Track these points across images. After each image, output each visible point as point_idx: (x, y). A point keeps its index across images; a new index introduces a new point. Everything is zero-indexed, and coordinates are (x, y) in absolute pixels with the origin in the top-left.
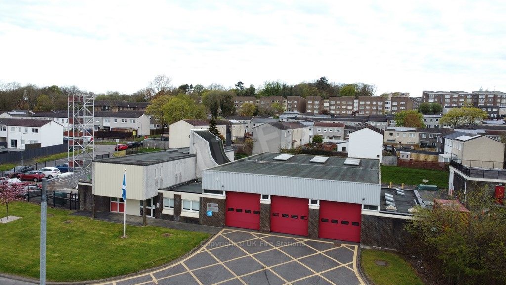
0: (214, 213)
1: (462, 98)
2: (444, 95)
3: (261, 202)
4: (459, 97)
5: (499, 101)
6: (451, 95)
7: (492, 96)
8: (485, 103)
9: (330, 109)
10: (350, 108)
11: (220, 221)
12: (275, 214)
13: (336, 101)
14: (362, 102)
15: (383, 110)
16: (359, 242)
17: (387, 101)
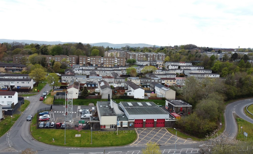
0: (132, 125)
2: (136, 54)
4: (141, 55)
8: (150, 58)
9: (90, 62)
10: (99, 61)
11: (133, 127)
12: (146, 123)
13: (93, 58)
14: (105, 58)
15: (114, 62)
16: (164, 127)
17: (115, 58)
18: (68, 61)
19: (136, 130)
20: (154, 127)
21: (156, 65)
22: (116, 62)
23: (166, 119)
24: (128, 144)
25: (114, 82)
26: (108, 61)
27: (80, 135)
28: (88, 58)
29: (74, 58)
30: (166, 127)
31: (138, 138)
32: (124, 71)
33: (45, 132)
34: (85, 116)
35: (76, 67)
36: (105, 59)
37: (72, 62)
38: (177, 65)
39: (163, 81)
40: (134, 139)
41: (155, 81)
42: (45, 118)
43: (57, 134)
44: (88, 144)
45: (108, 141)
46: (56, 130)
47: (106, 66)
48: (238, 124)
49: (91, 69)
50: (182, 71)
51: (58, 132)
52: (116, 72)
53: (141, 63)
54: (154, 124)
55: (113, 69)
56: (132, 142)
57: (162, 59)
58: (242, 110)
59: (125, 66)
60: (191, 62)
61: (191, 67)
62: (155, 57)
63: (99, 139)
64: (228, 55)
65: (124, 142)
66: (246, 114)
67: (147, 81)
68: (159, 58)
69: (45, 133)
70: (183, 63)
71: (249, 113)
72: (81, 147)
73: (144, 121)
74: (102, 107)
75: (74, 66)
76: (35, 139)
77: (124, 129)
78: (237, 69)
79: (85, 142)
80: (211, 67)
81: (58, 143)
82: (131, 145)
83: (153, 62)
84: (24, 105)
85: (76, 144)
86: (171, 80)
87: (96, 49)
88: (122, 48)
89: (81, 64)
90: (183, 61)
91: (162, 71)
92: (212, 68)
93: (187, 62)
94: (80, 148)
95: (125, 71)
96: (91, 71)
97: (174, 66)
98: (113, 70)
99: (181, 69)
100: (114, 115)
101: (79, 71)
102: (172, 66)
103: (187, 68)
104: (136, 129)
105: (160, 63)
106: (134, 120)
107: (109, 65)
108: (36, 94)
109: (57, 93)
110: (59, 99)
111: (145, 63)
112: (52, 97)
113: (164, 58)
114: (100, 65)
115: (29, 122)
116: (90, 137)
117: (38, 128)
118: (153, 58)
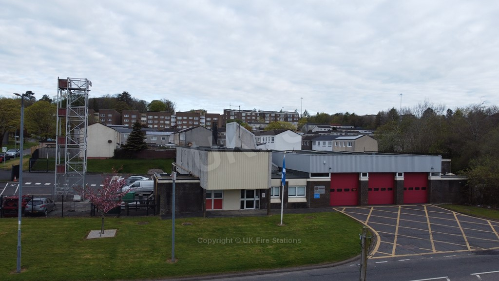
1: (253, 116)
2: (241, 113)
3: (362, 180)
4: (251, 116)
5: (278, 119)
6: (246, 113)
7: (274, 115)
8: (269, 121)
9: (147, 123)
10: (167, 122)
11: (326, 203)
12: (370, 189)
13: (153, 116)
14: (179, 116)
17: (201, 117)
19: (341, 212)
20: (394, 202)
23: (433, 174)
24: (355, 254)
26: (185, 122)
27: (110, 234)
28: (143, 117)
29: (110, 115)
31: (375, 232)
34: (137, 186)
44: (157, 262)
54: (395, 193)
60: (353, 126)
68: (287, 121)
73: (363, 178)
77: (294, 209)
79: (134, 258)
82: (376, 256)
106: (330, 177)
113: (296, 121)
118: (276, 120)
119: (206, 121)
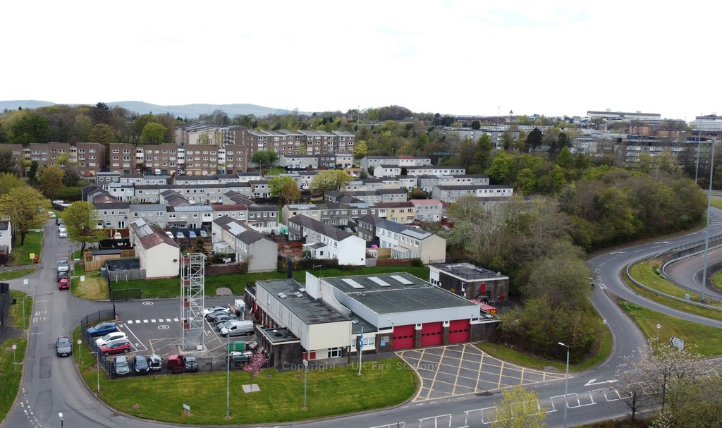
0: (386, 343)
2: (273, 137)
4: (288, 140)
6: (281, 138)
8: (313, 146)
9: (145, 162)
10: (172, 159)
11: (390, 348)
12: (423, 335)
13: (153, 150)
14: (190, 150)
15: (217, 161)
16: (468, 340)
17: (220, 150)
18: (75, 160)
19: (401, 357)
20: (442, 343)
21: (336, 165)
22: (224, 161)
23: (473, 319)
24: (405, 399)
25: (247, 221)
26: (198, 159)
27: (255, 388)
28: (138, 152)
29: (92, 151)
30: (473, 341)
31: (421, 378)
32: (257, 187)
33: (145, 388)
34: (235, 328)
35: (108, 178)
36: (188, 153)
37: (88, 164)
38: (396, 166)
39: (383, 211)
40: (415, 384)
41: (359, 212)
42: (119, 345)
43: (186, 390)
44: (297, 409)
45: (345, 394)
46: (173, 376)
47: (193, 172)
48: (632, 318)
49: (154, 184)
50: (416, 180)
51: (184, 385)
52: (235, 190)
53: (294, 163)
54: (442, 337)
55: (224, 182)
56: (412, 391)
57: (346, 148)
58: (619, 281)
59: (248, 171)
60: (430, 157)
61: (434, 170)
62: (326, 143)
63: (318, 393)
64: (513, 136)
65: (393, 394)
66: (633, 288)
67: (340, 212)
68: (338, 147)
69: (143, 390)
70: (409, 160)
71: (638, 286)
72: (281, 421)
73: (418, 328)
74: (285, 296)
75: (102, 177)
76: (123, 413)
77: (367, 356)
78: (557, 172)
79: (284, 407)
80: (485, 168)
81: (207, 418)
82: (417, 400)
83: (328, 159)
84: (17, 306)
85: (262, 413)
86: (403, 209)
87: (156, 124)
88: (201, 118)
89: (116, 168)
90: (404, 154)
91: (363, 184)
92: (487, 172)
93: (415, 157)
94: (280, 424)
95: (260, 186)
96: (162, 190)
97: (389, 169)
98: (227, 186)
99: (412, 177)
100: (340, 317)
101: (122, 190)
102: (385, 169)
103: (423, 172)
104: (400, 354)
105: (347, 161)
106: (393, 329)
107: (203, 169)
108: (32, 271)
109: (107, 262)
110: (122, 282)
111: (304, 163)
112: (92, 276)
113: (351, 146)
114: (174, 171)
115: (67, 362)
116: (288, 389)
117: (115, 376)
118: (322, 146)
119: (227, 156)
